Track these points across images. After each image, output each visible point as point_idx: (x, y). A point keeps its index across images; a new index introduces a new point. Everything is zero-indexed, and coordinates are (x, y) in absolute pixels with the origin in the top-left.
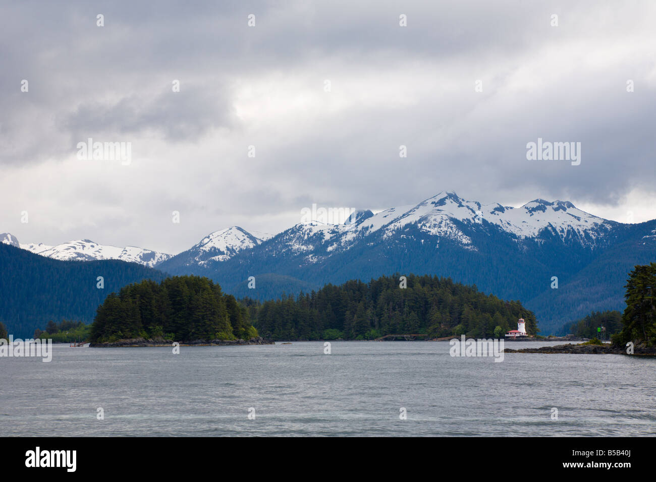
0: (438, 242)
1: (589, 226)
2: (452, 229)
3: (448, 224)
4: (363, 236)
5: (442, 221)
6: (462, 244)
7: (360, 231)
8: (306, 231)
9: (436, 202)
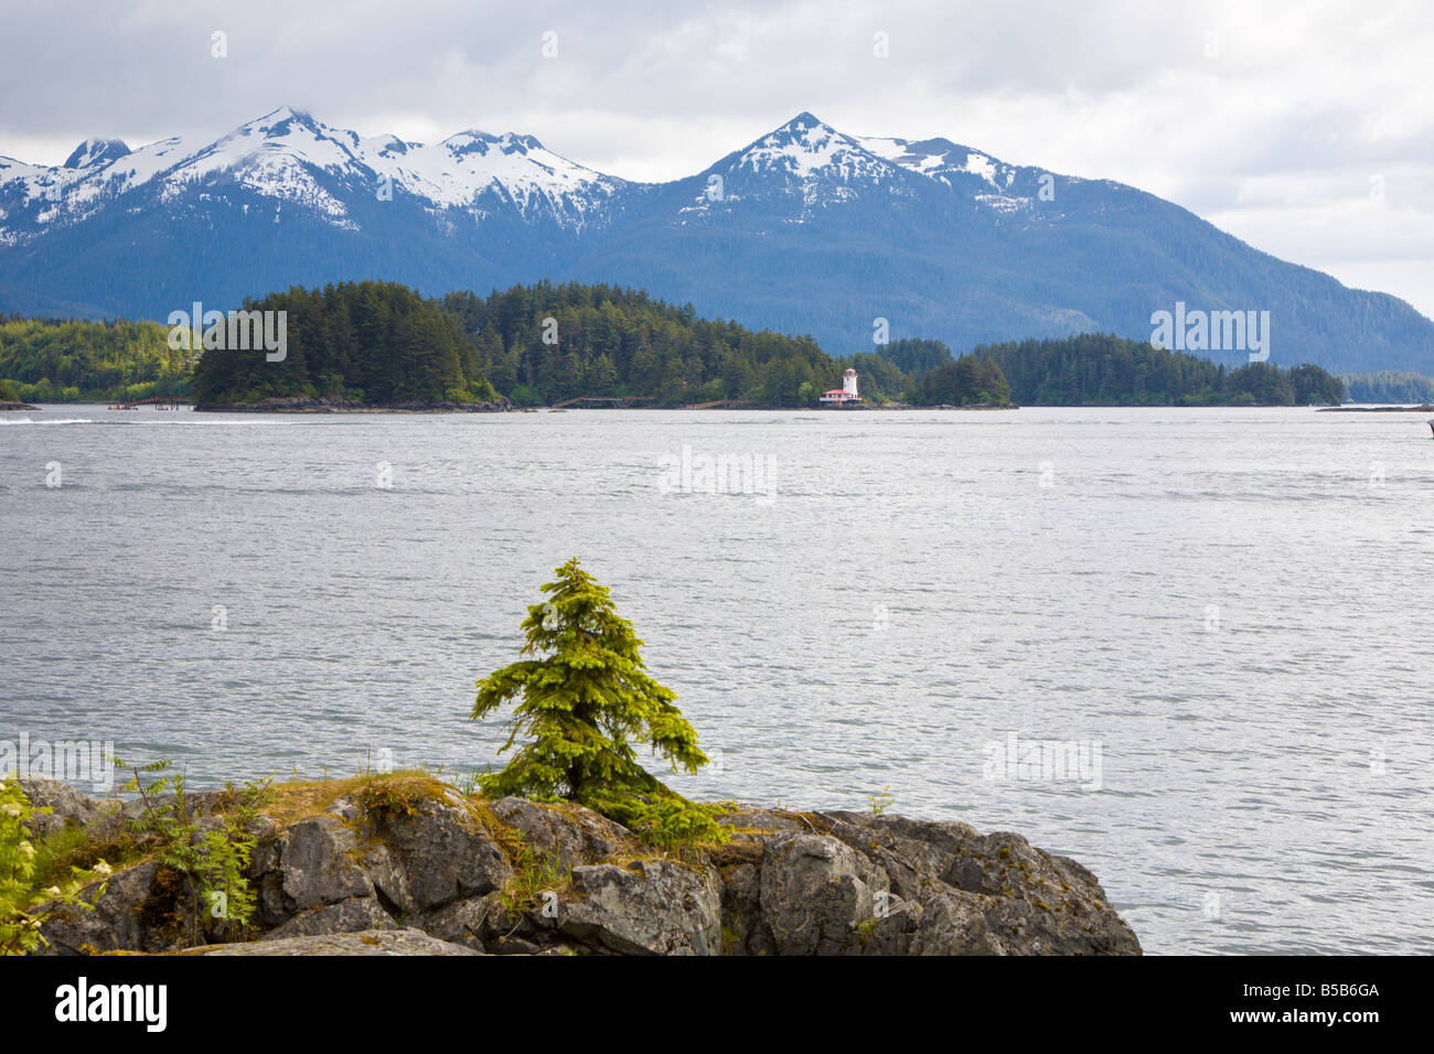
0: (279, 210)
1: (571, 185)
2: (305, 185)
3: (297, 174)
4: (114, 194)
5: (285, 168)
6: (327, 216)
7: (109, 182)
9: (269, 128)
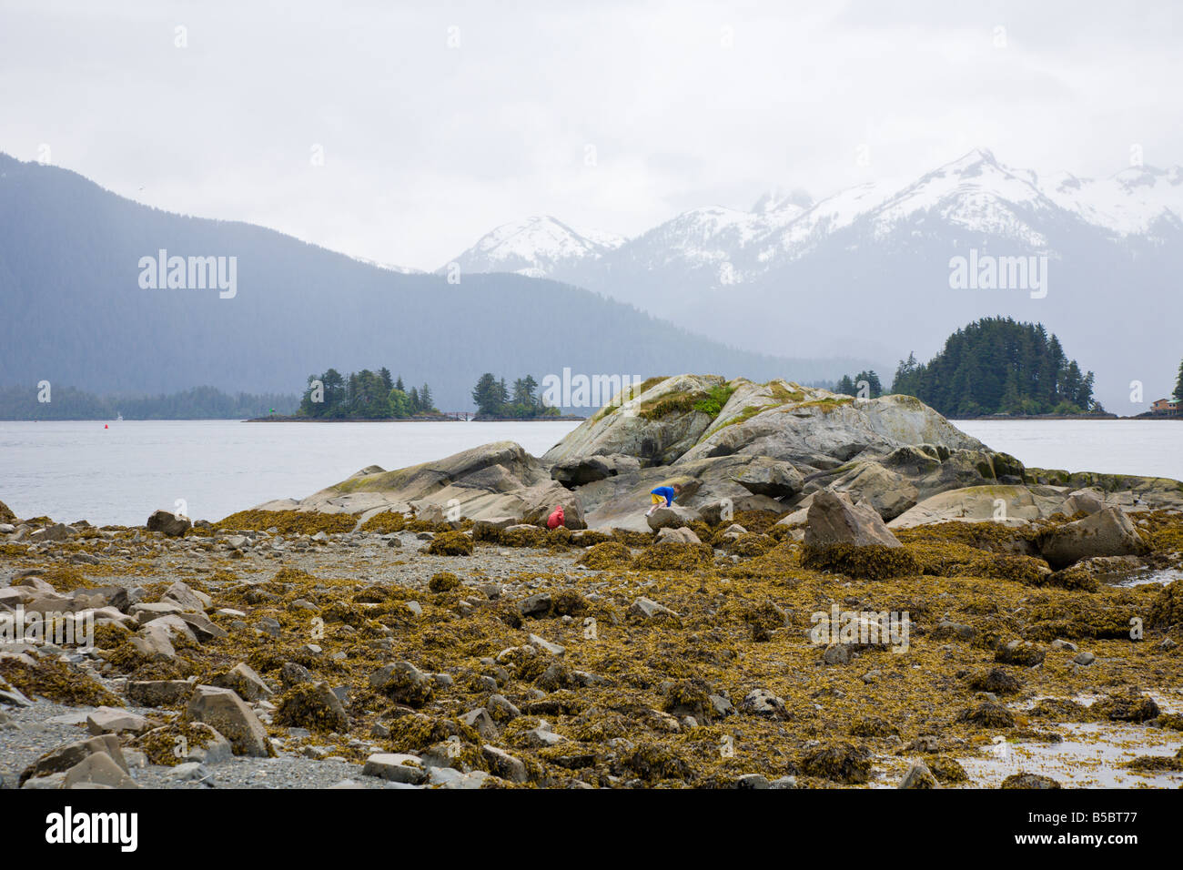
0: (985, 243)
2: (1007, 220)
3: (999, 211)
4: (823, 234)
5: (986, 205)
6: (1030, 247)
7: (817, 225)
8: (704, 225)
9: (963, 170)
